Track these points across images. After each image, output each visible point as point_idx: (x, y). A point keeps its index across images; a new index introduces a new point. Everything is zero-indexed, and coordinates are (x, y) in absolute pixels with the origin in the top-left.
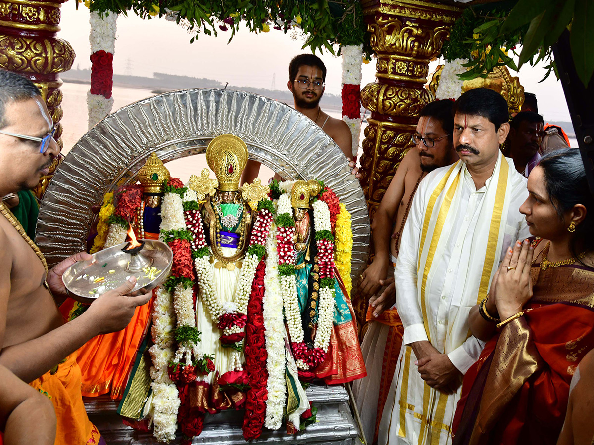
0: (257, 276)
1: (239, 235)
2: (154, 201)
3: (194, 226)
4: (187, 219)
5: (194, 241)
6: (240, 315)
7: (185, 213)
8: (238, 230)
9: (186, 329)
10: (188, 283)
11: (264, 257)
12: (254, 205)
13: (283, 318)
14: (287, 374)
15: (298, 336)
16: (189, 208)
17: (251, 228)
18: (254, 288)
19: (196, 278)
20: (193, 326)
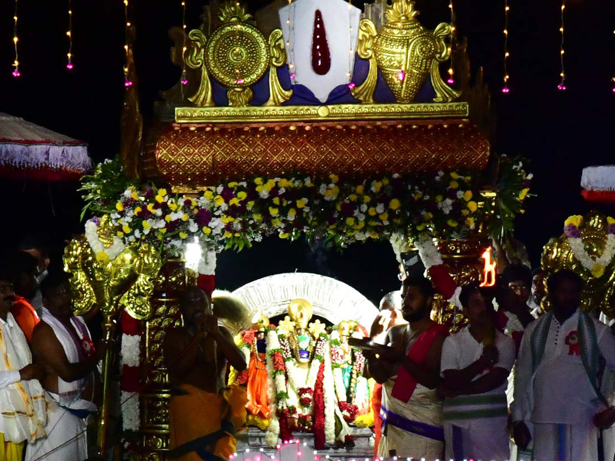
0: (320, 371)
1: (309, 352)
2: (262, 336)
3: (284, 346)
4: (281, 343)
5: (285, 354)
6: (309, 389)
7: (279, 340)
8: (308, 350)
9: (282, 393)
10: (281, 372)
11: (323, 362)
12: (317, 336)
13: (334, 390)
14: (337, 417)
15: (343, 398)
16: (281, 337)
17: (315, 348)
18: (318, 377)
19: (286, 370)
20: (285, 392)
